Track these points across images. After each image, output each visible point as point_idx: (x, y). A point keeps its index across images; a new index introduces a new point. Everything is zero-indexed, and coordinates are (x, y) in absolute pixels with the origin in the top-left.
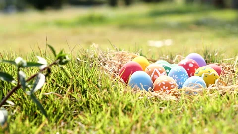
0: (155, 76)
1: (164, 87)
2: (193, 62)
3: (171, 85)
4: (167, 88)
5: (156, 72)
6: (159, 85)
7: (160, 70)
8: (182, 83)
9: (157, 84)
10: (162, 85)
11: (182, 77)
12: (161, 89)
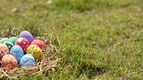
0: (2, 54)
1: (9, 64)
2: (26, 41)
3: (13, 62)
4: (10, 65)
5: (2, 51)
6: (5, 63)
7: (5, 49)
8: (20, 58)
9: (4, 62)
10: (7, 63)
11: (19, 54)
12: (7, 66)
